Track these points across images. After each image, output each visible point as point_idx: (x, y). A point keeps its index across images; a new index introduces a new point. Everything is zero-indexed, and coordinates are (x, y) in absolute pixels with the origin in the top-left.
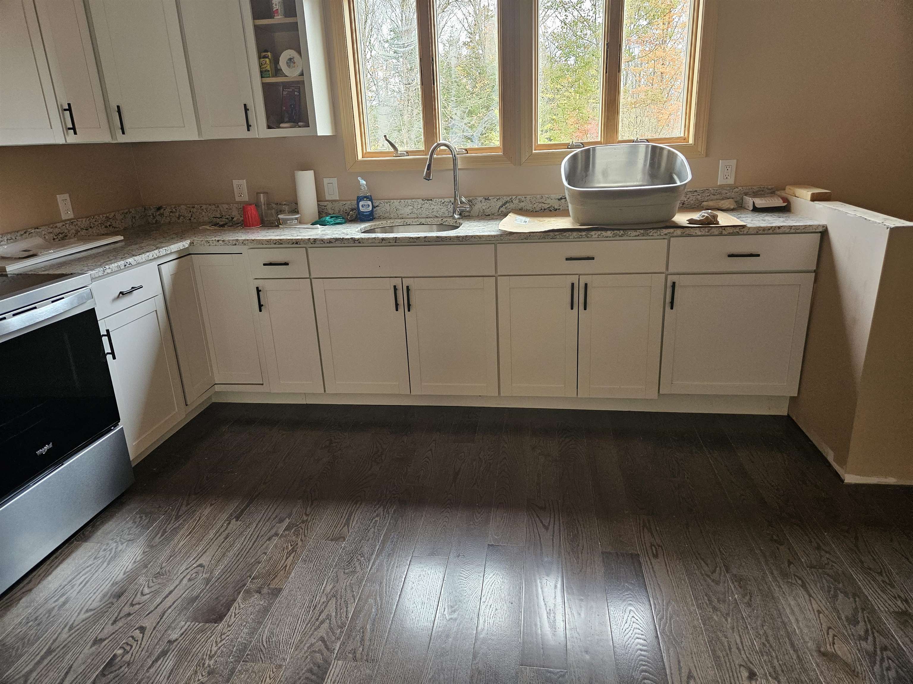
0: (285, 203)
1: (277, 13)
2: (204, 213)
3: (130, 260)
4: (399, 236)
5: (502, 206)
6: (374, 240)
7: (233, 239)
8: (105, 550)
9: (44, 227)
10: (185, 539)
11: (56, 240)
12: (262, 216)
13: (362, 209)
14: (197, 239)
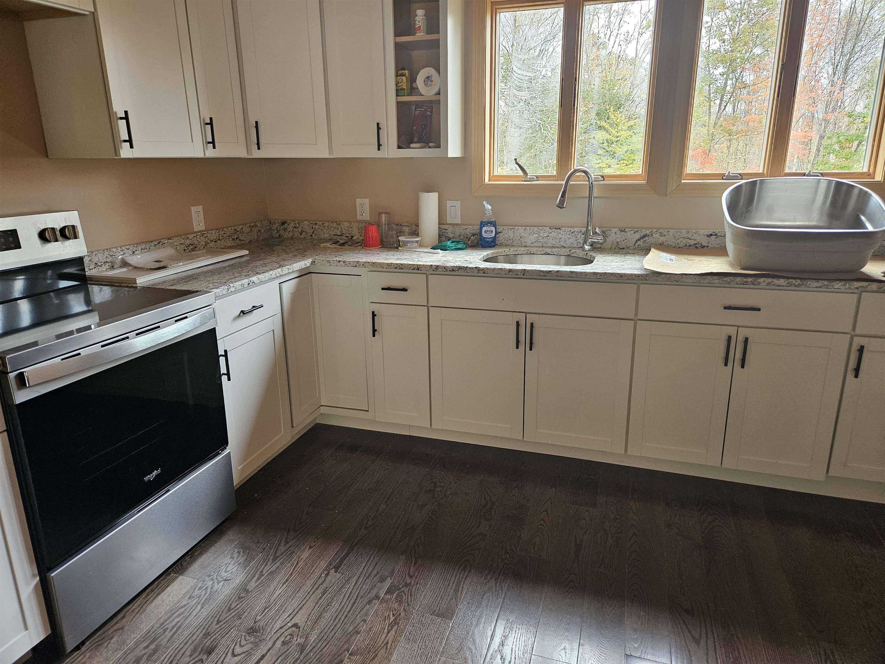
0: (406, 224)
1: (420, 29)
2: (325, 230)
3: (254, 279)
4: (528, 269)
5: (639, 240)
6: (500, 271)
7: (354, 260)
8: (200, 588)
9: (176, 238)
10: (281, 587)
11: (186, 251)
12: (382, 236)
13: (484, 235)
14: (320, 258)
